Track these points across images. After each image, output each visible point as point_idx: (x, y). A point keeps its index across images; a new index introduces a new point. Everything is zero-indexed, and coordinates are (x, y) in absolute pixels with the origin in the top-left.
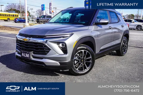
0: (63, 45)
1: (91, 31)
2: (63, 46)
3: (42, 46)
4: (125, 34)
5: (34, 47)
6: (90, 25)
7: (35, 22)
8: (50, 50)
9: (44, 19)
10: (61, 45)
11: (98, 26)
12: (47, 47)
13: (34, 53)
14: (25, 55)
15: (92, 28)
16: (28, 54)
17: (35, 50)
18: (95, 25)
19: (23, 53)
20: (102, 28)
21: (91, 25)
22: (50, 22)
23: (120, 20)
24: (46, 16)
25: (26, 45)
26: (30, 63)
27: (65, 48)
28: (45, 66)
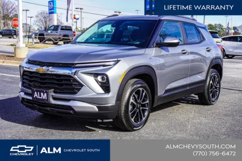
0: (103, 78)
1: (150, 57)
2: (103, 80)
3: (70, 80)
4: (214, 64)
5: (56, 82)
6: (147, 47)
7: (35, 41)
8: (82, 86)
9: (54, 33)
10: (99, 78)
11: (163, 49)
12: (78, 82)
13: (55, 92)
14: (40, 96)
15: (152, 52)
16: (45, 94)
17: (57, 86)
18: (156, 47)
19: (36, 93)
20: (169, 52)
21: (149, 46)
22: (78, 41)
23: (204, 39)
24: (60, 28)
25: (41, 79)
26: (48, 109)
27: (107, 84)
28: (73, 113)
